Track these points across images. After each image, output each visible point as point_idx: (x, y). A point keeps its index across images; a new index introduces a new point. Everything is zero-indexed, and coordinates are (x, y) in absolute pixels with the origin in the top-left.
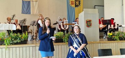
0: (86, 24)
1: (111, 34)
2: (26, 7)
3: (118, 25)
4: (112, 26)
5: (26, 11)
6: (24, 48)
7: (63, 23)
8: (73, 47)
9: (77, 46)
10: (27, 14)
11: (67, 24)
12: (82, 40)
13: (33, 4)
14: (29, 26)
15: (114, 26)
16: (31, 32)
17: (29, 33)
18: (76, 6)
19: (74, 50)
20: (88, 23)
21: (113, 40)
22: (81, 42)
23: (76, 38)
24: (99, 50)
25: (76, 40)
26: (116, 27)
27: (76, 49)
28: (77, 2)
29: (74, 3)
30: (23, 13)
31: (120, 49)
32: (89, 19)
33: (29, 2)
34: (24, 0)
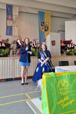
0: (51, 44)
1: (69, 51)
2: (9, 31)
3: (74, 44)
4: (70, 45)
5: (9, 33)
6: (6, 60)
7: (36, 42)
8: (41, 60)
9: (43, 59)
10: (9, 35)
11: (39, 43)
12: (47, 55)
13: (14, 28)
14: (11, 44)
15: (72, 45)
16: (12, 49)
17: (11, 49)
18: (46, 30)
19: (41, 62)
20: (53, 43)
21: (70, 55)
22: (46, 56)
23: (43, 53)
24: (60, 62)
25: (43, 55)
26: (73, 46)
27: (43, 61)
28: (46, 28)
29: (44, 28)
30: (7, 34)
31: (74, 61)
32: (54, 40)
33: (12, 27)
34: (7, 25)
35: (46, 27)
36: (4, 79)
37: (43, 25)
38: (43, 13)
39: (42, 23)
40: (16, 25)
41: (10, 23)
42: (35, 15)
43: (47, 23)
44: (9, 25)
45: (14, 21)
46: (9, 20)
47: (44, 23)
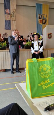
0: (48, 36)
5: (7, 28)
10: (8, 29)
13: (12, 22)
18: (43, 24)
20: (50, 35)
29: (42, 21)
30: (5, 29)
32: (50, 32)
33: (10, 21)
34: (6, 19)
35: (44, 20)
36: (4, 70)
37: (41, 18)
38: (41, 5)
39: (40, 16)
40: (14, 19)
41: (8, 18)
42: (33, 7)
43: (45, 16)
44: (7, 19)
45: (12, 15)
46: (7, 14)
47: (42, 15)
